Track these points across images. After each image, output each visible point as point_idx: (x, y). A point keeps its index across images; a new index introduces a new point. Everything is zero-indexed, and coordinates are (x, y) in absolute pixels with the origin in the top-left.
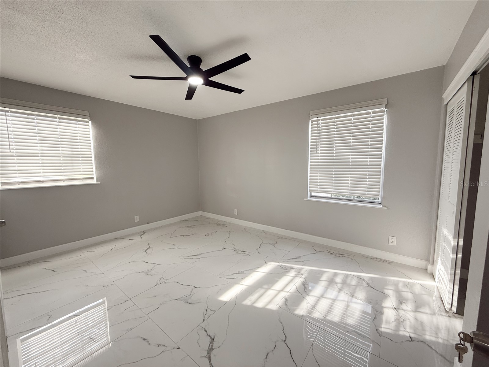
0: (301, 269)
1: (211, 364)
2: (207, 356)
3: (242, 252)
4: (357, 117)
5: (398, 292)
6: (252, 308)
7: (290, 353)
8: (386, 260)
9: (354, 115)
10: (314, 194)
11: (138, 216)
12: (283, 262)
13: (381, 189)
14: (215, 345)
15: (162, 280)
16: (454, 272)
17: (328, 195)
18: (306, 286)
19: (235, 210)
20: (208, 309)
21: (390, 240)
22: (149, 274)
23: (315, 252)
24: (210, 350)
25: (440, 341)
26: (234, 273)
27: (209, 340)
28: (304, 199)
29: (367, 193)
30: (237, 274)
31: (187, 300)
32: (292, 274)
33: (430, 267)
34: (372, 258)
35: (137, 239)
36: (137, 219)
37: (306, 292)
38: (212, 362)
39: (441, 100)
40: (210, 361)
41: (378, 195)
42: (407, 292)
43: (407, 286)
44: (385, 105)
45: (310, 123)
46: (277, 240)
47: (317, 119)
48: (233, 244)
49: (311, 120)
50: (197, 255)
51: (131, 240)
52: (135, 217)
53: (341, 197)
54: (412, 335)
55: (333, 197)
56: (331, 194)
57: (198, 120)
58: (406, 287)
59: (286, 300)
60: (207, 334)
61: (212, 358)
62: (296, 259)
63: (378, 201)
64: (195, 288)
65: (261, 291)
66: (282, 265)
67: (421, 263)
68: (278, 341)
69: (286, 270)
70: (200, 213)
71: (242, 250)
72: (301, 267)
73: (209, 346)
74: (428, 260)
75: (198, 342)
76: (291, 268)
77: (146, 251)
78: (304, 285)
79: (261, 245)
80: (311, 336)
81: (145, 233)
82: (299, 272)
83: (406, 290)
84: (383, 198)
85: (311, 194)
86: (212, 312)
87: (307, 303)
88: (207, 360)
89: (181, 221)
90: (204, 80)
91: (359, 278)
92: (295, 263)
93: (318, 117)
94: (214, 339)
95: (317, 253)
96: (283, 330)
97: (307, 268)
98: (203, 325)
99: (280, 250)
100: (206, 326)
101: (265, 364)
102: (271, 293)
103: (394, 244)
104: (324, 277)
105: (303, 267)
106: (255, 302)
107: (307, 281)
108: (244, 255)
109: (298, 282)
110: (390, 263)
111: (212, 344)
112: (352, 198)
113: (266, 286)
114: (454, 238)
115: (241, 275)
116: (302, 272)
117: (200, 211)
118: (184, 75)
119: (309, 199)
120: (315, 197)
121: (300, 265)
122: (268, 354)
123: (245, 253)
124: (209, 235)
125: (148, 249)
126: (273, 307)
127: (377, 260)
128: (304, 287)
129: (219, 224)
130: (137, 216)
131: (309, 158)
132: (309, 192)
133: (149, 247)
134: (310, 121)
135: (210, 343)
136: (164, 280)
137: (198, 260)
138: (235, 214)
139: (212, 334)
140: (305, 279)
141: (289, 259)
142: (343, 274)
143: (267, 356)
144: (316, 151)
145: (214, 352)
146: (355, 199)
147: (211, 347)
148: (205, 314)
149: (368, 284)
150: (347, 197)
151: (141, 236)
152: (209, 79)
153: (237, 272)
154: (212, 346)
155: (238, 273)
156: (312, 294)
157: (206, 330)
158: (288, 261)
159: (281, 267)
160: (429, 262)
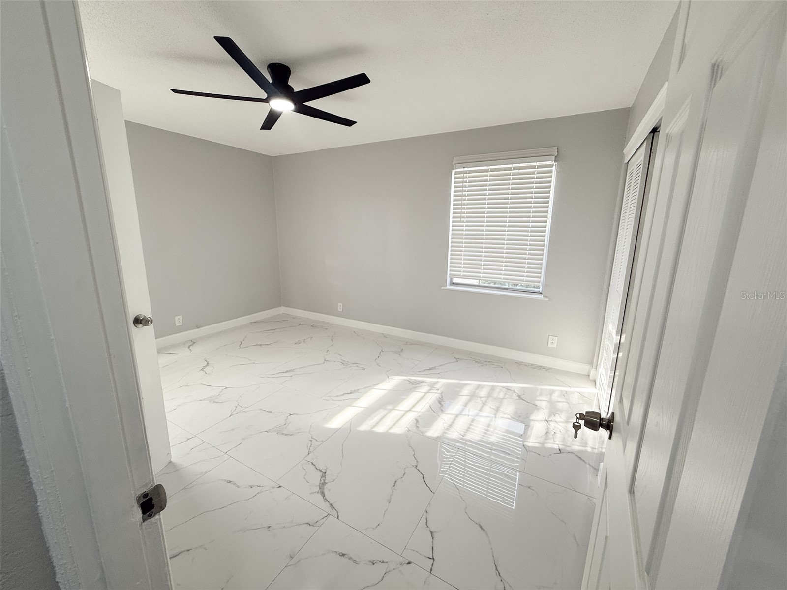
0: (436, 383)
1: (326, 499)
2: (319, 492)
3: (354, 365)
4: (517, 171)
5: (552, 403)
6: (370, 433)
7: (423, 478)
8: (544, 367)
9: (515, 168)
10: (455, 280)
11: (181, 316)
12: (412, 375)
13: (542, 273)
14: (328, 479)
15: (239, 409)
16: (613, 374)
17: (475, 282)
18: (442, 403)
19: (340, 304)
20: (313, 440)
21: (550, 341)
22: (217, 401)
23: (456, 360)
24: (322, 485)
25: (589, 449)
26: (345, 393)
27: (320, 474)
28: (442, 288)
29: (525, 278)
30: (348, 394)
31: (281, 431)
32: (425, 389)
33: (592, 373)
34: (527, 365)
35: (184, 353)
36: (179, 320)
37: (442, 410)
38: (326, 497)
39: (622, 156)
40: (324, 496)
41: (539, 282)
42: (562, 402)
43: (564, 395)
44: (554, 156)
45: (453, 176)
46: (402, 347)
47: (462, 169)
48: (339, 355)
49: (455, 170)
50: (286, 372)
51: (173, 354)
52: (176, 318)
53: (492, 285)
54: (561, 447)
55: (481, 284)
56: (479, 280)
57: (274, 156)
58: (563, 397)
59: (417, 421)
60: (316, 468)
61: (326, 493)
62: (430, 371)
63: (538, 290)
64: (291, 415)
65: (382, 413)
66: (411, 380)
67: (583, 368)
68: (408, 467)
69: (415, 385)
70: (282, 310)
71: (353, 362)
72: (436, 380)
73: (321, 480)
74: (591, 364)
75: (305, 478)
76: (422, 382)
77: (204, 370)
78: (440, 401)
79: (380, 354)
80: (447, 458)
81: (194, 343)
82: (432, 386)
83: (562, 400)
84: (545, 285)
85: (451, 280)
86: (319, 443)
87: (443, 423)
88: (320, 496)
89: (251, 323)
90: (295, 104)
91: (508, 389)
92: (428, 375)
93: (464, 168)
94: (325, 473)
95: (457, 361)
96: (414, 454)
97: (443, 381)
98: (309, 458)
99: (408, 359)
100: (313, 459)
101: (392, 492)
102: (395, 414)
103: (555, 346)
104: (466, 391)
105: (439, 380)
106: (374, 427)
107: (444, 398)
108: (357, 368)
109: (432, 398)
110: (547, 370)
111: (324, 478)
112: (507, 286)
113: (390, 407)
114: (617, 334)
115: (355, 393)
116: (438, 386)
117: (282, 307)
118: (264, 95)
119: (449, 287)
120: (458, 284)
121: (435, 378)
122: (396, 482)
123: (358, 366)
124: (301, 342)
125: (206, 366)
126: (399, 430)
127: (533, 367)
128: (439, 405)
129: (314, 326)
130: (179, 317)
131: (451, 228)
132: (449, 277)
133: (208, 364)
134: (453, 172)
135: (322, 477)
136: (242, 409)
137: (290, 378)
138: (339, 310)
139: (322, 468)
140: (442, 395)
141: (420, 371)
142: (490, 386)
143: (395, 484)
144: (461, 217)
145: (326, 486)
146: (510, 287)
147: (322, 481)
148: (309, 445)
149: (519, 396)
150: (501, 284)
151: (189, 347)
152: (304, 104)
153: (349, 392)
154: (324, 480)
155: (351, 393)
156: (448, 411)
157: (314, 463)
158: (419, 373)
159: (410, 382)
160: (593, 366)
